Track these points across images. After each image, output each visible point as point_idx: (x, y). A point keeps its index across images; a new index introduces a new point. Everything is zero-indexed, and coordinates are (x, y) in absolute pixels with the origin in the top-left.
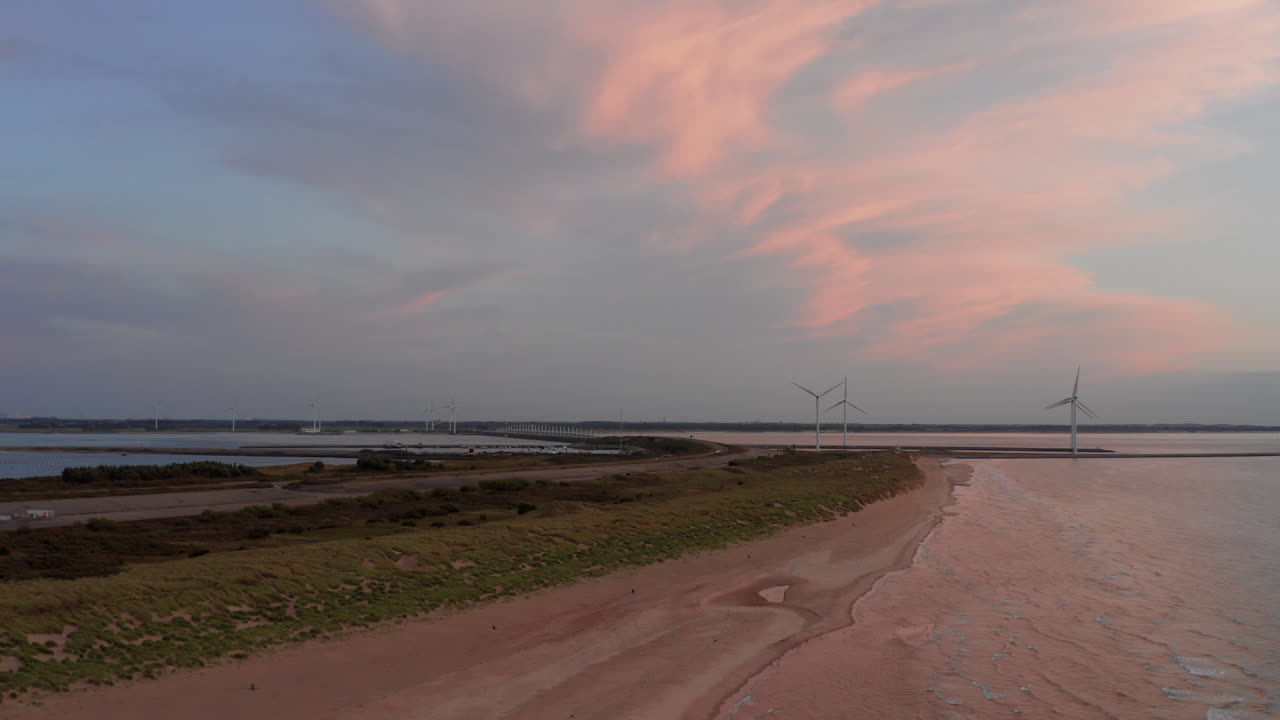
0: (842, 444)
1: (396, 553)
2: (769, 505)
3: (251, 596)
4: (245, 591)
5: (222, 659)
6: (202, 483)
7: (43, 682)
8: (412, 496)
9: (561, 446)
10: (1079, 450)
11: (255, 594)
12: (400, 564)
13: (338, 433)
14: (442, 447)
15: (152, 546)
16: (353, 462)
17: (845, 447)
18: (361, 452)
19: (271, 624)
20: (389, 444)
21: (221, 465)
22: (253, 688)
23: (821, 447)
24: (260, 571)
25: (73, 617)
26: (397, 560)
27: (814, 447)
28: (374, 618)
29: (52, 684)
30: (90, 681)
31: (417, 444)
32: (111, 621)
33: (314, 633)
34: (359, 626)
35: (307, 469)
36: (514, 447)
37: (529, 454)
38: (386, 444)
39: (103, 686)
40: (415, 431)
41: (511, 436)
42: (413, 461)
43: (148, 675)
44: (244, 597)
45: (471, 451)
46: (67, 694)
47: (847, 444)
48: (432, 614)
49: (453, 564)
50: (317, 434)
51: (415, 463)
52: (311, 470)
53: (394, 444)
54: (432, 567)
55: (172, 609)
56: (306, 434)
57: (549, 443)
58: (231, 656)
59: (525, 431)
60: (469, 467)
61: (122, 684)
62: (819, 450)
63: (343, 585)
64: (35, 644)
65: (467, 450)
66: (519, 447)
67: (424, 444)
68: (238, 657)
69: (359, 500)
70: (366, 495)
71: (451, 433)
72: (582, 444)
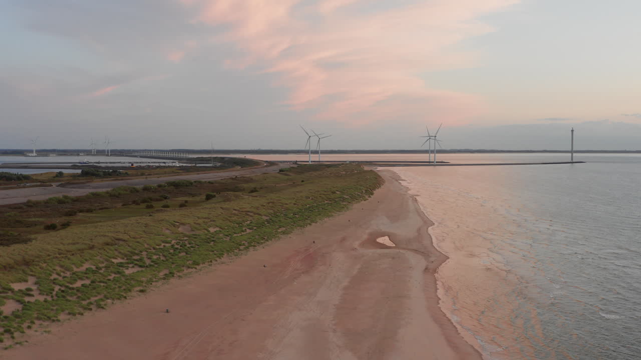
0: (318, 160)
1: (178, 224)
2: (334, 193)
3: (120, 253)
4: (116, 250)
5: (133, 294)
6: (5, 184)
7: (43, 317)
8: (134, 191)
9: (175, 162)
10: (437, 162)
11: (122, 251)
12: (180, 229)
13: (46, 155)
14: (111, 163)
15: (17, 221)
16: (79, 171)
17: (319, 162)
18: (72, 166)
19: (143, 269)
20: (81, 162)
21: (12, 174)
22: (167, 311)
23: (311, 162)
24: (114, 237)
25: (32, 271)
26: (179, 228)
27: (308, 162)
28: (196, 263)
29: (48, 317)
30: (69, 314)
31: (98, 161)
32: (53, 273)
33: (172, 274)
34: (192, 268)
35: (55, 175)
36: (149, 163)
37: (164, 167)
38: (80, 161)
39: (77, 315)
40: (87, 155)
41: (141, 157)
42: (111, 171)
43: (100, 307)
44: (116, 253)
45: (132, 165)
46: (59, 323)
47: (321, 160)
48: (223, 260)
49: (210, 229)
50: (35, 156)
51: (112, 172)
52: (57, 176)
53: (85, 161)
54: (200, 231)
55: (82, 263)
56: (30, 156)
57: (168, 161)
58: (137, 291)
59: (149, 154)
60: (139, 173)
61: (87, 313)
62: (311, 163)
63: (163, 244)
64: (20, 291)
65: (130, 165)
66: (152, 163)
67: (101, 161)
68: (142, 291)
69: (107, 193)
70: (109, 190)
71: (108, 155)
72: (185, 161)
